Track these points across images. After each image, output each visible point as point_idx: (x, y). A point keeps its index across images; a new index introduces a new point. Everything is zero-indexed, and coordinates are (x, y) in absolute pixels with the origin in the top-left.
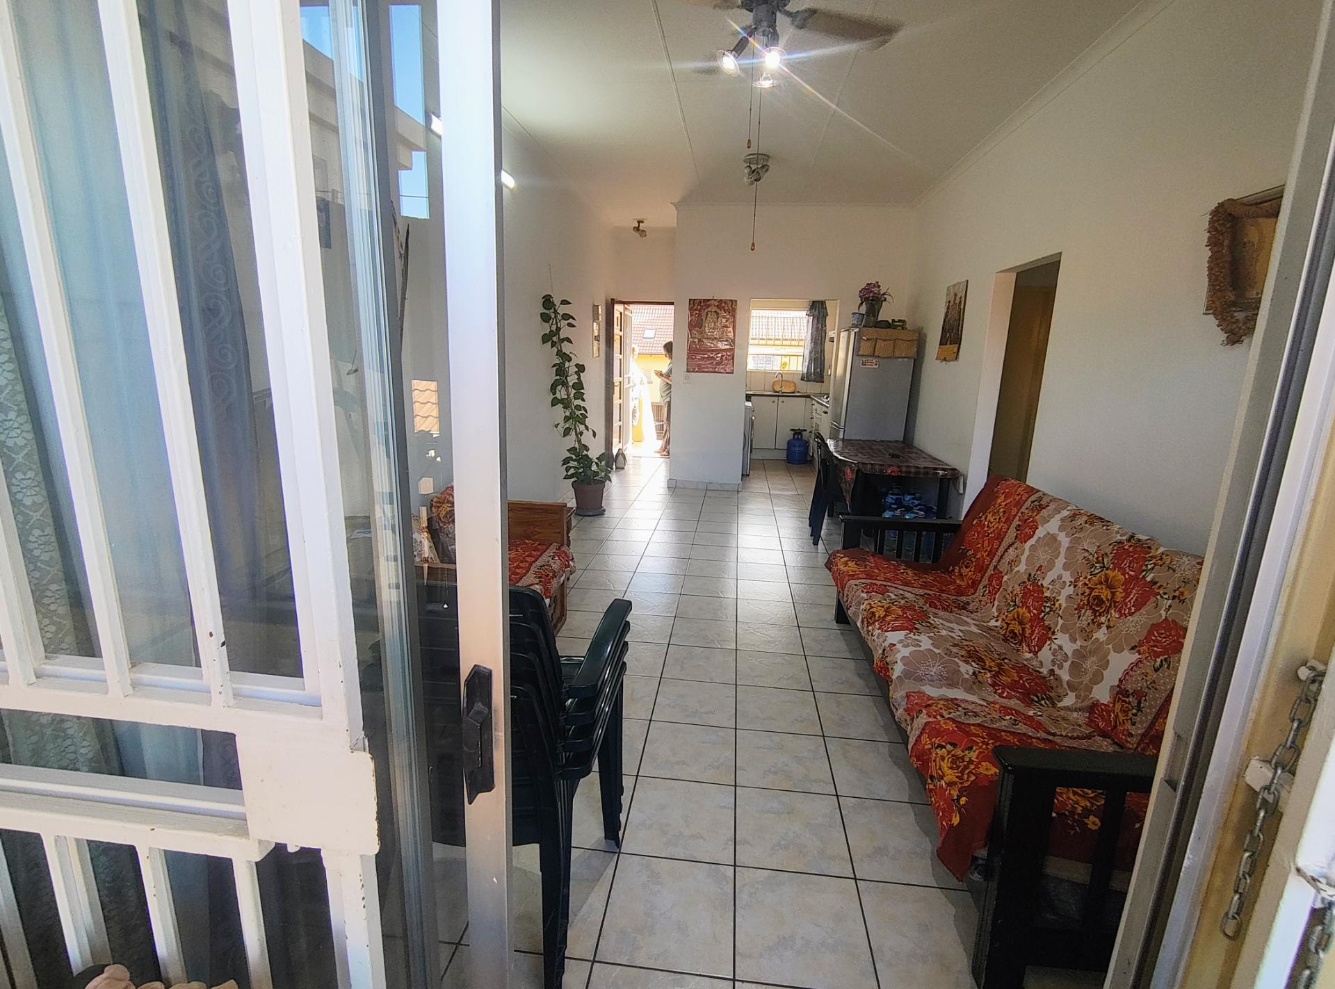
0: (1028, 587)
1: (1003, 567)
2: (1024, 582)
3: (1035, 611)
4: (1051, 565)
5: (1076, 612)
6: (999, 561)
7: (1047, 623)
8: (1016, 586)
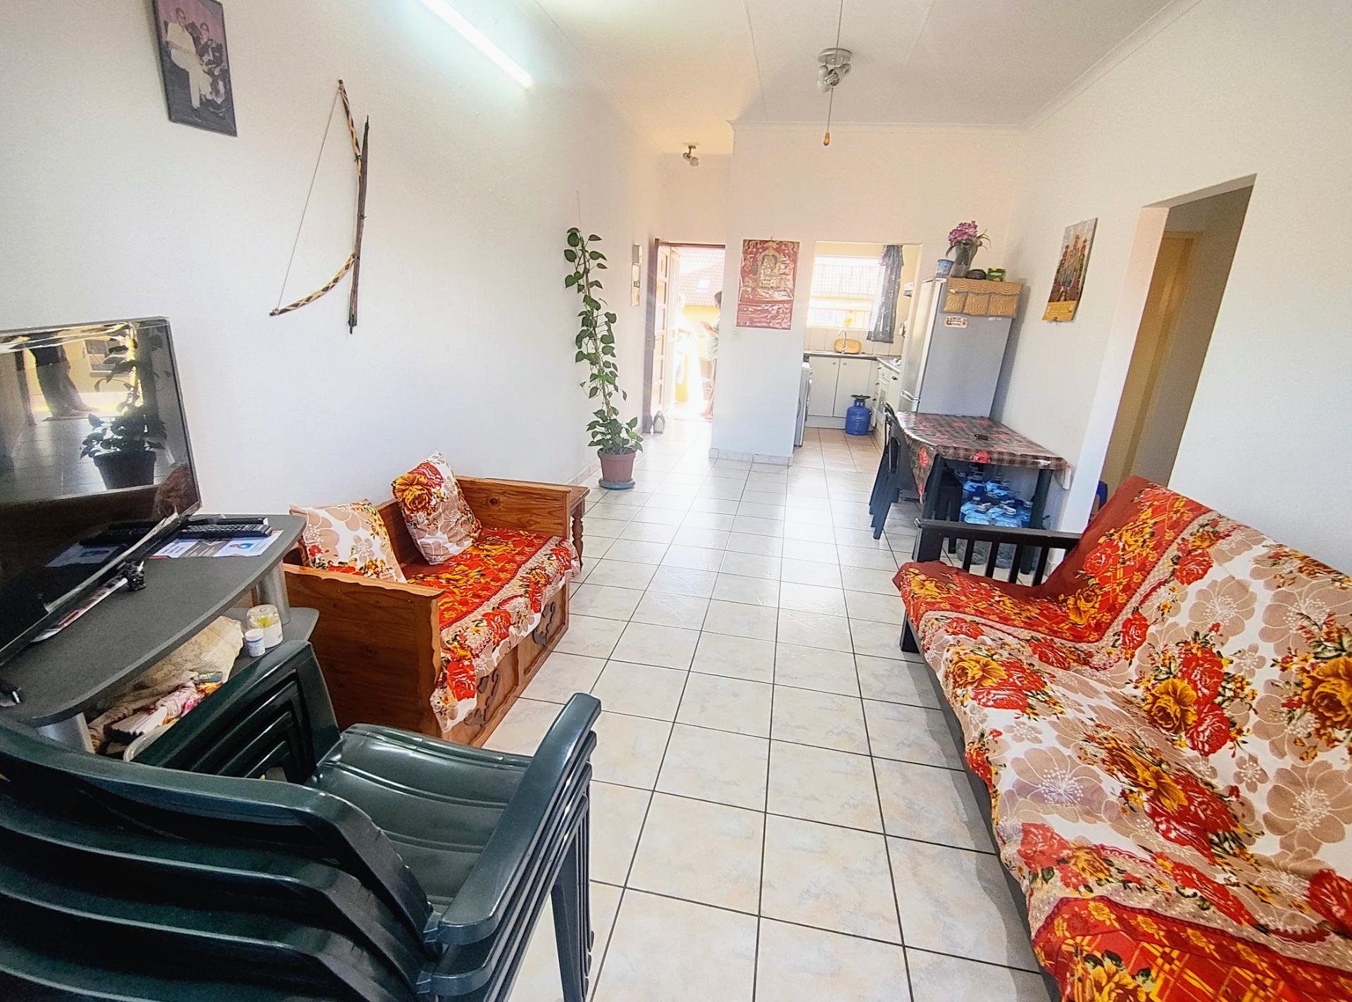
0: (1194, 651)
1: (1149, 611)
2: (1186, 643)
3: (1206, 691)
4: (1237, 627)
5: (1285, 709)
6: (1142, 602)
7: (1227, 714)
8: (1172, 645)
